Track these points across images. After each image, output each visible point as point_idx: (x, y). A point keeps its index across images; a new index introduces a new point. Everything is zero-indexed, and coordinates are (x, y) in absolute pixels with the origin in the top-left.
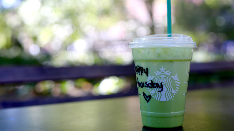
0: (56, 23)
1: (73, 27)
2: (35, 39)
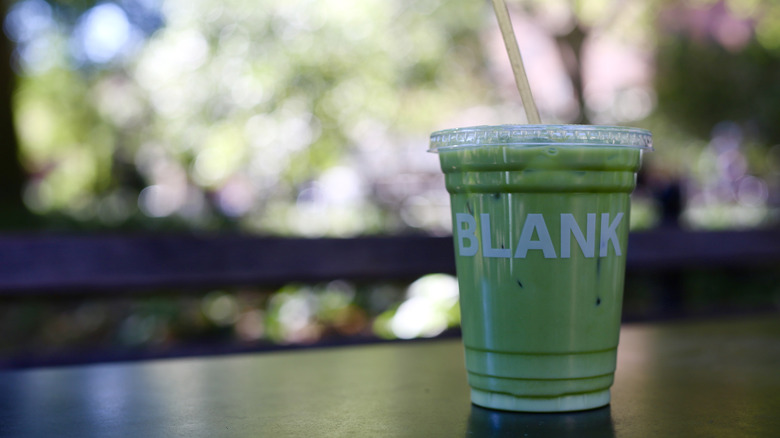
0: (257, 110)
1: (313, 122)
2: (188, 161)
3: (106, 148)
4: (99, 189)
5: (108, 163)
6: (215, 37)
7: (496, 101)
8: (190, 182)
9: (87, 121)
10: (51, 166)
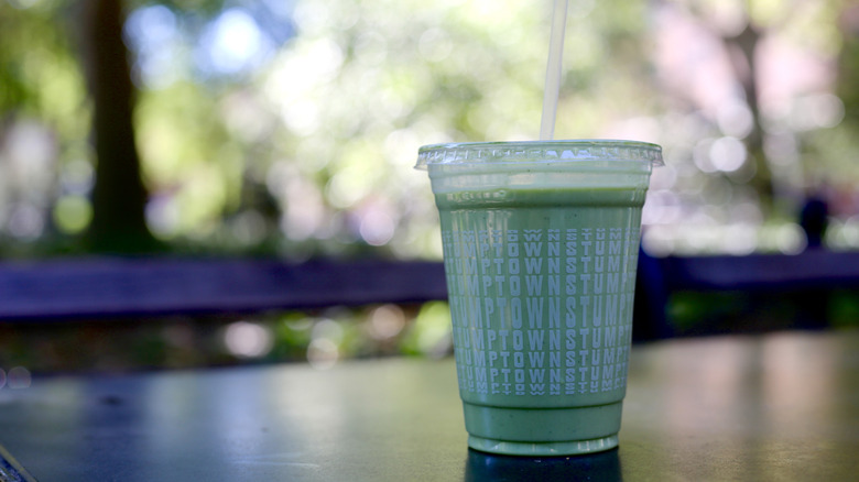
3: (236, 168)
4: (227, 214)
5: (237, 184)
6: (351, 45)
7: (658, 111)
8: (326, 204)
9: (215, 138)
10: (176, 188)
